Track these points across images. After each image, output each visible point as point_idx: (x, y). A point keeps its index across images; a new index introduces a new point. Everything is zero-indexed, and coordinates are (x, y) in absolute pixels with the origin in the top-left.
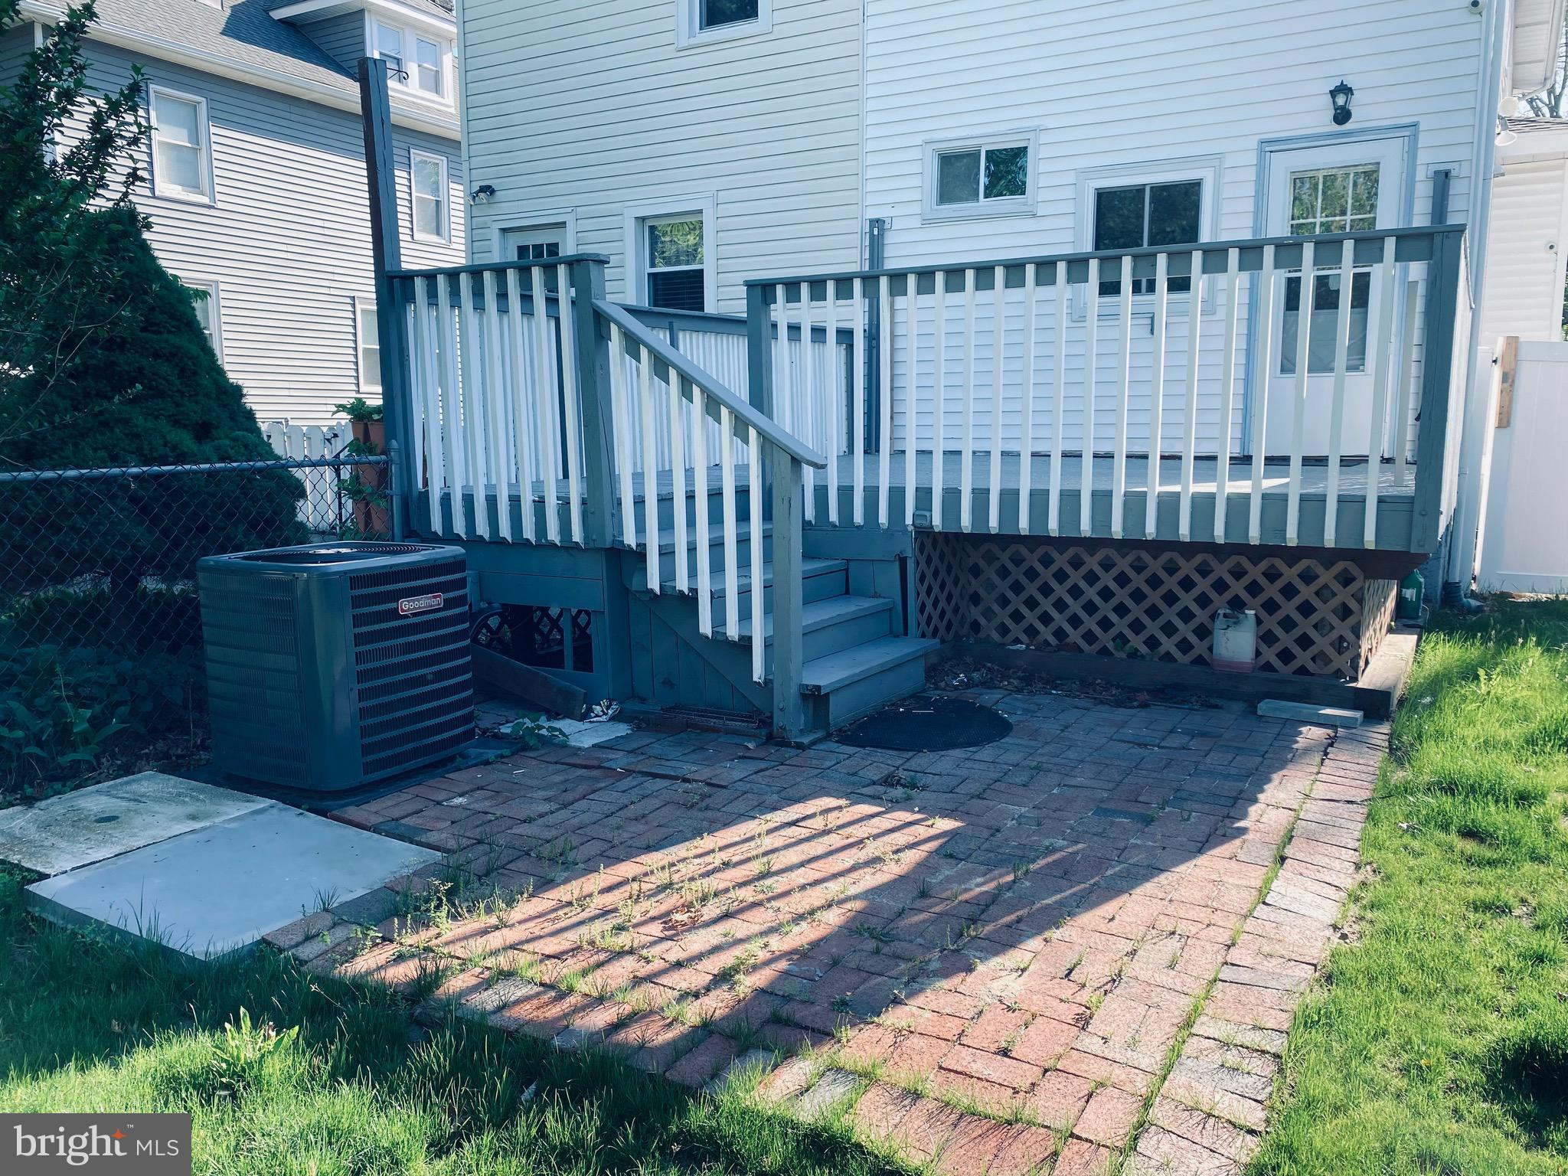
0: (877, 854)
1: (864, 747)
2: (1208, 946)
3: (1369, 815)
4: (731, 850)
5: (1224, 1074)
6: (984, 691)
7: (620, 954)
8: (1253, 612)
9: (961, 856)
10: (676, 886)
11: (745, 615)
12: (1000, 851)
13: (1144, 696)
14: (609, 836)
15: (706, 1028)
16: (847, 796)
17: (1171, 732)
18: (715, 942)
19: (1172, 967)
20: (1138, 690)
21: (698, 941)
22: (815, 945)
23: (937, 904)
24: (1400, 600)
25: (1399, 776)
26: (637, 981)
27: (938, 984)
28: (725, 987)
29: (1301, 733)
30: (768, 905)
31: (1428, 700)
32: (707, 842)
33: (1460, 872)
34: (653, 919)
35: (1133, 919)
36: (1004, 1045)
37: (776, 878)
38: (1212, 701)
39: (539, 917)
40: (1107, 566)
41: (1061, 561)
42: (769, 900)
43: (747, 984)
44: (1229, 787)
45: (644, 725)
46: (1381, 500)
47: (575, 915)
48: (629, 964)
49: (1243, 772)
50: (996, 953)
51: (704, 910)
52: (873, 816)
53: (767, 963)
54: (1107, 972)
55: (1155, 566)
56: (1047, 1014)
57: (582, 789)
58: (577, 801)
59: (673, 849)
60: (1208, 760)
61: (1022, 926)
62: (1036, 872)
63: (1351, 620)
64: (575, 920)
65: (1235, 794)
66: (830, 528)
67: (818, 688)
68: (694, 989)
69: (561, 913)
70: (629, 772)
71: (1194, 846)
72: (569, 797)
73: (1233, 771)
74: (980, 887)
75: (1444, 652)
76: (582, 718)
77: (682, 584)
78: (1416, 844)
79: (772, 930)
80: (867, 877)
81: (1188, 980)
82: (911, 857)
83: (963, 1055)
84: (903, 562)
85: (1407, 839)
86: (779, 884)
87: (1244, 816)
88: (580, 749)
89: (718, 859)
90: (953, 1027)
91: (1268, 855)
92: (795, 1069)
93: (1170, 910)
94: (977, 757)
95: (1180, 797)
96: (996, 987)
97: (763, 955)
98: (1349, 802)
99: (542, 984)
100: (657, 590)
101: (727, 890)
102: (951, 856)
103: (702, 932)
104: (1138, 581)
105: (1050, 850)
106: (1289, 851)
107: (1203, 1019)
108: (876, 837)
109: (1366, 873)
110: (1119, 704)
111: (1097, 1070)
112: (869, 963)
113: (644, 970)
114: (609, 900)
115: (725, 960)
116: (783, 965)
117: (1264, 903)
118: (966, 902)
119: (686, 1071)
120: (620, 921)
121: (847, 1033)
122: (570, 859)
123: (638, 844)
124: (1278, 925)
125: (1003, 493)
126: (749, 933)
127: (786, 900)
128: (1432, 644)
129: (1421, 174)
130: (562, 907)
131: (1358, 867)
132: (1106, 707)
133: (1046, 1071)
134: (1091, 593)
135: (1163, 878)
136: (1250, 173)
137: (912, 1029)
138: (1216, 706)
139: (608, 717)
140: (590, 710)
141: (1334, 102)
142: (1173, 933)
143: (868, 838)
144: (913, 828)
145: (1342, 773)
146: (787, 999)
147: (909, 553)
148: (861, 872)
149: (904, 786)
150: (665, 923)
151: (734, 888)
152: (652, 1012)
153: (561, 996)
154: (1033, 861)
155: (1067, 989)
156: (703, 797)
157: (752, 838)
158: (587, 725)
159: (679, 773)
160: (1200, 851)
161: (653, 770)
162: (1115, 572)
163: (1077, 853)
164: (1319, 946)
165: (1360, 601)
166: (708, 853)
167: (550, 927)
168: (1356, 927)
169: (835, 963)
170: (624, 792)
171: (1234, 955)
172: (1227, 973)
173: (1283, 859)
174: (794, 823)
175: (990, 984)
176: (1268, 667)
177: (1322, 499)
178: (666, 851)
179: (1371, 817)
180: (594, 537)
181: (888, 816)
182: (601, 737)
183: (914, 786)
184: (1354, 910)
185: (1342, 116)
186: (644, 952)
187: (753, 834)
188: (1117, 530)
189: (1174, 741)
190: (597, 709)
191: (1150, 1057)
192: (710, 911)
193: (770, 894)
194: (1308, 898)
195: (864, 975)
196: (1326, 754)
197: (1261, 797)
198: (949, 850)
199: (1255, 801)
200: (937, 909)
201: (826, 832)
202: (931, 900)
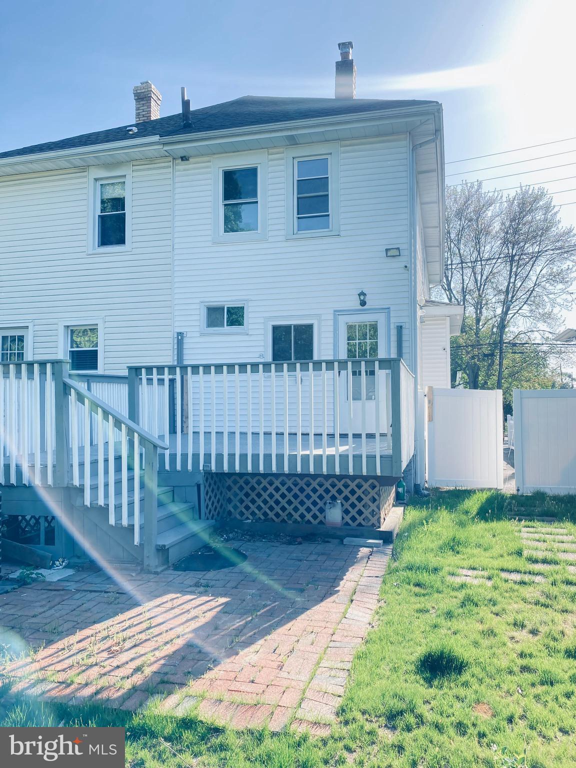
0: (196, 615)
1: (185, 571)
2: (325, 636)
3: (383, 581)
4: (132, 620)
5: (330, 679)
6: (235, 542)
7: (91, 666)
8: (340, 501)
9: (230, 612)
10: (111, 637)
11: (131, 514)
12: (245, 608)
13: (299, 540)
14: (76, 619)
15: (134, 689)
16: (180, 592)
17: (310, 554)
18: (132, 656)
19: (312, 644)
20: (297, 537)
21: (124, 657)
22: (174, 652)
23: (222, 632)
24: (397, 493)
25: (395, 565)
26: (102, 675)
27: (225, 661)
28: (140, 673)
29: (360, 551)
30: (153, 640)
31: (406, 534)
32: (120, 617)
33: (413, 599)
34: (103, 651)
35: (297, 629)
36: (252, 679)
37: (154, 629)
38: (326, 540)
39: (50, 656)
40: (283, 484)
41: (265, 483)
42: (153, 638)
43: (148, 671)
44: (332, 575)
45: (81, 569)
46: (381, 457)
47: (66, 653)
48: (96, 669)
49: (338, 568)
50: (247, 647)
51: (125, 644)
52: (192, 600)
53: (155, 662)
54: (288, 649)
55: (302, 483)
56: (267, 666)
57: (57, 600)
58: (56, 605)
59: (106, 622)
60: (325, 565)
61: (256, 636)
62: (260, 615)
63: (376, 503)
64: (67, 655)
65: (335, 577)
66: (166, 472)
67: (164, 546)
68: (127, 675)
69: (60, 653)
70: (78, 591)
71: (320, 599)
72: (52, 604)
73: (334, 568)
74: (239, 623)
75: (414, 514)
76: (50, 568)
77: (101, 502)
78: (399, 591)
79: (155, 649)
80: (192, 624)
81: (318, 648)
82: (210, 615)
83: (237, 684)
84: (199, 486)
85: (396, 589)
86: (156, 631)
87: (339, 585)
88: (52, 582)
89: (127, 624)
90: (232, 675)
91: (347, 600)
92: (173, 698)
93: (311, 624)
94: (233, 571)
95: (314, 580)
96: (247, 659)
97: (153, 659)
98: (376, 577)
99: (58, 682)
100: (89, 506)
101: (134, 636)
102: (226, 612)
103: (126, 653)
104: (296, 490)
105: (265, 606)
106: (354, 597)
107: (323, 661)
108: (195, 608)
109: (382, 604)
110: (290, 543)
111: (285, 683)
112: (197, 657)
113: (103, 671)
114: (81, 645)
115: (138, 663)
116: (162, 662)
117: (345, 617)
118: (233, 629)
119: (129, 705)
120: (88, 653)
121: (191, 683)
122: (60, 630)
123: (89, 621)
124: (350, 625)
125: (241, 455)
126: (146, 651)
127: (160, 636)
128: (409, 510)
129: (392, 326)
130: (60, 651)
131: (379, 601)
132: (285, 545)
133: (268, 686)
134: (277, 496)
135: (308, 612)
136: (331, 323)
137: (217, 678)
138: (328, 542)
139: (63, 566)
140: (54, 564)
141: (360, 298)
142: (312, 632)
143: (191, 609)
144: (209, 603)
145: (374, 566)
146: (166, 674)
147: (201, 482)
148: (190, 622)
149: (204, 586)
150: (108, 651)
151: (137, 634)
152: (109, 687)
153: (69, 685)
154: (259, 611)
155: (274, 656)
156: (116, 599)
157: (141, 614)
158: (53, 571)
159: (103, 589)
160: (322, 601)
161: (90, 589)
162: (286, 486)
163: (275, 606)
164: (364, 631)
165: (379, 495)
166: (123, 622)
167: (56, 660)
168: (377, 623)
169: (183, 658)
170: (78, 599)
171: (334, 638)
172: (332, 644)
173: (352, 601)
174: (159, 606)
175: (245, 659)
176: (347, 524)
177: (361, 456)
178: (103, 623)
179: (384, 582)
180: (59, 482)
181: (198, 599)
182: (61, 576)
183: (208, 586)
184: (377, 617)
185: (363, 303)
186: (102, 664)
187: (141, 612)
188: (286, 470)
189: (313, 558)
190: (57, 563)
191: (305, 677)
192: (128, 644)
193: (152, 635)
194: (361, 614)
195: (196, 661)
196: (369, 559)
197: (345, 577)
198: (226, 610)
199: (343, 579)
200: (222, 634)
201: (173, 608)
202: (220, 630)
